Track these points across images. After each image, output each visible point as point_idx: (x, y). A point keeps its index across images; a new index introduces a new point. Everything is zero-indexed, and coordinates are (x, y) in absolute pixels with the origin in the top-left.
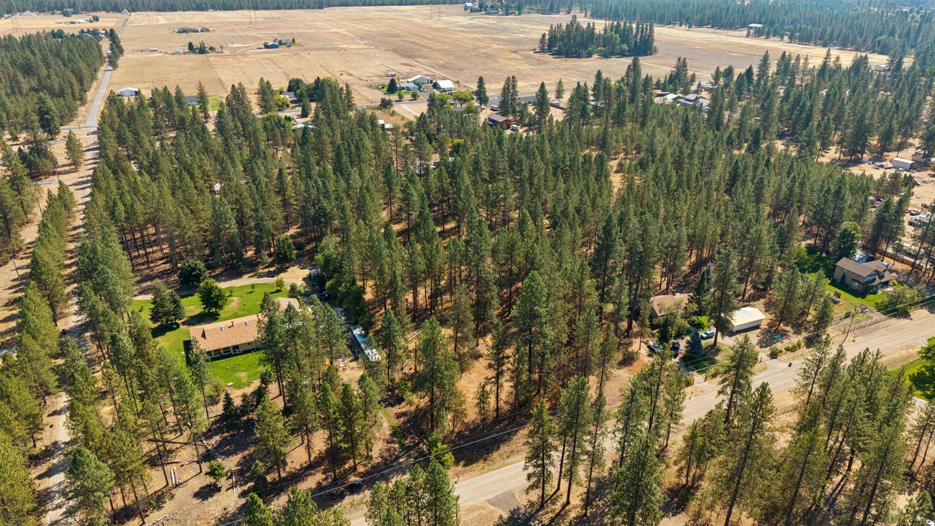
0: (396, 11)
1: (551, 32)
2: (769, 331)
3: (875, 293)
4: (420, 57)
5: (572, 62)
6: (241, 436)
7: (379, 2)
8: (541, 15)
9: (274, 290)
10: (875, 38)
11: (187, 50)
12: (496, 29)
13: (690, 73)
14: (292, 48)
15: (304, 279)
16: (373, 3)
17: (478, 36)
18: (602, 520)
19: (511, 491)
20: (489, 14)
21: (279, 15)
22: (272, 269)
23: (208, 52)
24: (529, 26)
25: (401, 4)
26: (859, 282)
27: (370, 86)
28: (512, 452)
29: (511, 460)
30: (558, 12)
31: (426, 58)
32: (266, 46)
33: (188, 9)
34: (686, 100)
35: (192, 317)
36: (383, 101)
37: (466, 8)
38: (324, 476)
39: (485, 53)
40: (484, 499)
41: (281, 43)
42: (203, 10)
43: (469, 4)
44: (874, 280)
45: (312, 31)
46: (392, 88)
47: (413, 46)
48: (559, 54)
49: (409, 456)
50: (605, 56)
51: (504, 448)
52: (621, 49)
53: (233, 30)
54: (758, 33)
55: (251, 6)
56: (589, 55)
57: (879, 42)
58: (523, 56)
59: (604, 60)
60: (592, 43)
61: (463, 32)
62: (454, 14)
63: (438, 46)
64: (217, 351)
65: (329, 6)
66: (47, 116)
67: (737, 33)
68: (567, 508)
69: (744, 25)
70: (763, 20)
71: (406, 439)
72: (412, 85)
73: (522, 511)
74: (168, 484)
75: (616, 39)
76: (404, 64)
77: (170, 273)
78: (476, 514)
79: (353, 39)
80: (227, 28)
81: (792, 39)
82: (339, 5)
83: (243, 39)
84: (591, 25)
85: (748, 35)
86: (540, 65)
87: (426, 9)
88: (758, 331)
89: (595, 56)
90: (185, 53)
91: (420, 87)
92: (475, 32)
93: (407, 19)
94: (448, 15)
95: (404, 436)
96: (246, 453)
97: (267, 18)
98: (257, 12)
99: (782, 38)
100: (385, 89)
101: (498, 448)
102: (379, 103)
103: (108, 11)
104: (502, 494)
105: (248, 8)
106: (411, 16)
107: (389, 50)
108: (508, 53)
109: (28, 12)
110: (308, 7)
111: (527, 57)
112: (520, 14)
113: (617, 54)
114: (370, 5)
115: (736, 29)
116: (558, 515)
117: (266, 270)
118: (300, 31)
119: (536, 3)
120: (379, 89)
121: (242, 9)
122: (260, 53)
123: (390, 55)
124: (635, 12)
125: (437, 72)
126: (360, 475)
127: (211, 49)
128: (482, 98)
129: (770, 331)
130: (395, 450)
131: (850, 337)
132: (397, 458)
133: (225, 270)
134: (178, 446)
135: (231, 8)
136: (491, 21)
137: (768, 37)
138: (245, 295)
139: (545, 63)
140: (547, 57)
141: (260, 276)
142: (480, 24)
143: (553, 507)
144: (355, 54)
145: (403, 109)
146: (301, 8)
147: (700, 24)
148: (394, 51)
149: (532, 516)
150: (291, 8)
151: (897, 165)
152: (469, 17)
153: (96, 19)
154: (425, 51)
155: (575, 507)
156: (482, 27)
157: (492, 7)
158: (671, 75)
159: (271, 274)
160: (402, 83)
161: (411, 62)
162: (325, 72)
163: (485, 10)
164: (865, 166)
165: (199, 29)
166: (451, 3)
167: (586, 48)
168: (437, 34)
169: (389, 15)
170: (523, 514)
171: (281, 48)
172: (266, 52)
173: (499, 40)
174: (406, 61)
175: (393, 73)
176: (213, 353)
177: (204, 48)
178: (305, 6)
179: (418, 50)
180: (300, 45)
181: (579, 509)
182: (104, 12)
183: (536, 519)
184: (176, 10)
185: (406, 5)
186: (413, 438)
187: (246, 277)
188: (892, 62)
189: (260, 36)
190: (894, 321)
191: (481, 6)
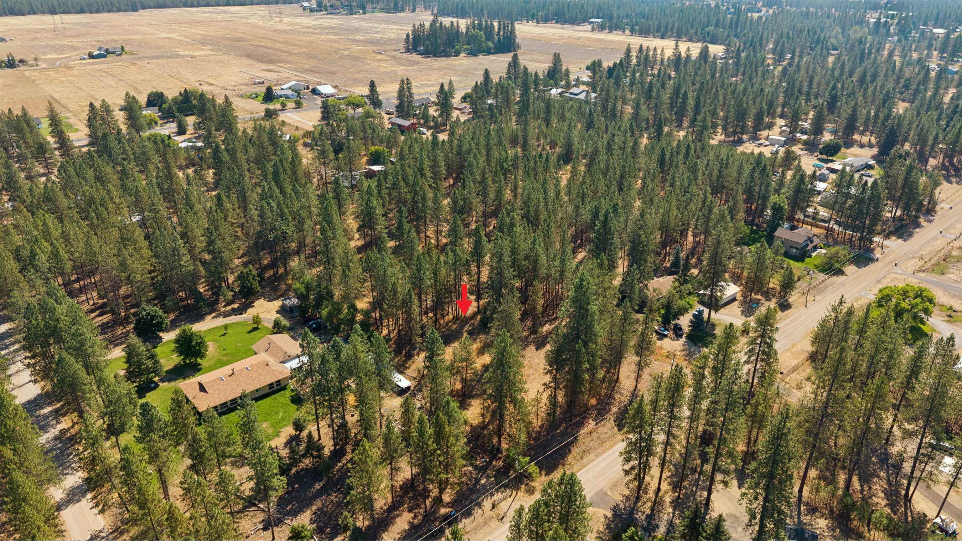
0: (226, 12)
1: (414, 31)
2: (745, 302)
3: (810, 256)
4: (281, 62)
5: (442, 62)
6: (298, 491)
7: (202, 3)
8: (386, 14)
9: (250, 328)
10: (703, 29)
12: (347, 30)
13: (564, 68)
14: (124, 57)
15: (278, 312)
16: (195, 3)
17: (332, 37)
18: (695, 499)
19: (602, 490)
20: (332, 14)
21: (86, 20)
22: (236, 306)
23: (19, 66)
24: (382, 26)
25: (228, 4)
26: (797, 249)
27: (241, 96)
28: (584, 452)
29: (585, 460)
30: (403, 11)
31: (288, 62)
32: (91, 56)
34: (571, 94)
35: (168, 372)
36: (267, 111)
37: (304, 8)
38: (412, 515)
39: (349, 55)
41: (108, 52)
43: (306, 4)
44: (807, 245)
45: (137, 37)
46: (269, 96)
47: (266, 50)
48: (426, 53)
49: (488, 477)
50: (472, 53)
51: (575, 450)
52: (487, 46)
53: (35, 39)
54: (601, 28)
56: (457, 54)
57: (708, 33)
58: (390, 56)
59: (473, 59)
60: (459, 42)
61: (312, 33)
62: (293, 15)
63: (295, 50)
64: (224, 405)
65: (144, 8)
67: (581, 28)
68: (660, 494)
69: (585, 20)
70: (601, 15)
71: (476, 460)
72: (289, 92)
73: (622, 506)
75: (481, 36)
76: (267, 70)
77: (113, 326)
79: (192, 44)
80: (27, 36)
81: (633, 32)
83: (58, 49)
84: (455, 24)
85: (593, 30)
86: (413, 65)
87: (262, 10)
88: (736, 303)
89: (463, 55)
91: (299, 94)
92: (328, 34)
93: (243, 20)
94: (288, 16)
95: (472, 457)
96: (314, 508)
97: (73, 24)
98: (56, 17)
99: (624, 32)
100: (260, 98)
101: (570, 451)
102: (263, 114)
104: (595, 494)
105: (43, 13)
106: (246, 18)
107: (240, 55)
108: (373, 55)
110: (119, 10)
111: (395, 58)
112: (364, 13)
113: (483, 52)
114: (192, 6)
115: (579, 24)
116: (655, 502)
117: (229, 308)
118: (123, 37)
119: (378, 2)
120: (253, 98)
121: (35, 13)
122: (86, 64)
123: (245, 61)
124: (482, 9)
125: (309, 77)
126: (448, 505)
127: (21, 61)
128: (376, 102)
130: (470, 472)
131: (810, 298)
132: (478, 481)
133: (181, 314)
136: (338, 22)
137: (610, 31)
138: (219, 338)
139: (417, 63)
140: (414, 57)
141: (226, 315)
142: (328, 25)
143: (648, 496)
144: (203, 61)
145: (290, 118)
146: (110, 11)
147: (546, 20)
148: (249, 56)
149: (633, 509)
150: (98, 11)
151: (773, 142)
152: (312, 18)
154: (283, 56)
155: (666, 492)
156: (331, 28)
157: (332, 6)
158: (549, 71)
159: (239, 311)
160: (277, 91)
161: (274, 68)
162: (180, 83)
163: (326, 10)
164: (747, 145)
166: (285, 3)
167: (453, 48)
168: (287, 36)
170: (625, 509)
171: (110, 58)
172: (94, 63)
173: (357, 41)
174: (268, 67)
175: (261, 80)
176: (219, 408)
177: (13, 60)
178: (114, 9)
179: (274, 54)
180: (133, 53)
181: (670, 493)
183: (638, 511)
185: (234, 5)
186: (483, 457)
187: (209, 317)
188: (727, 50)
189: (76, 45)
190: (834, 279)
191: (319, 5)
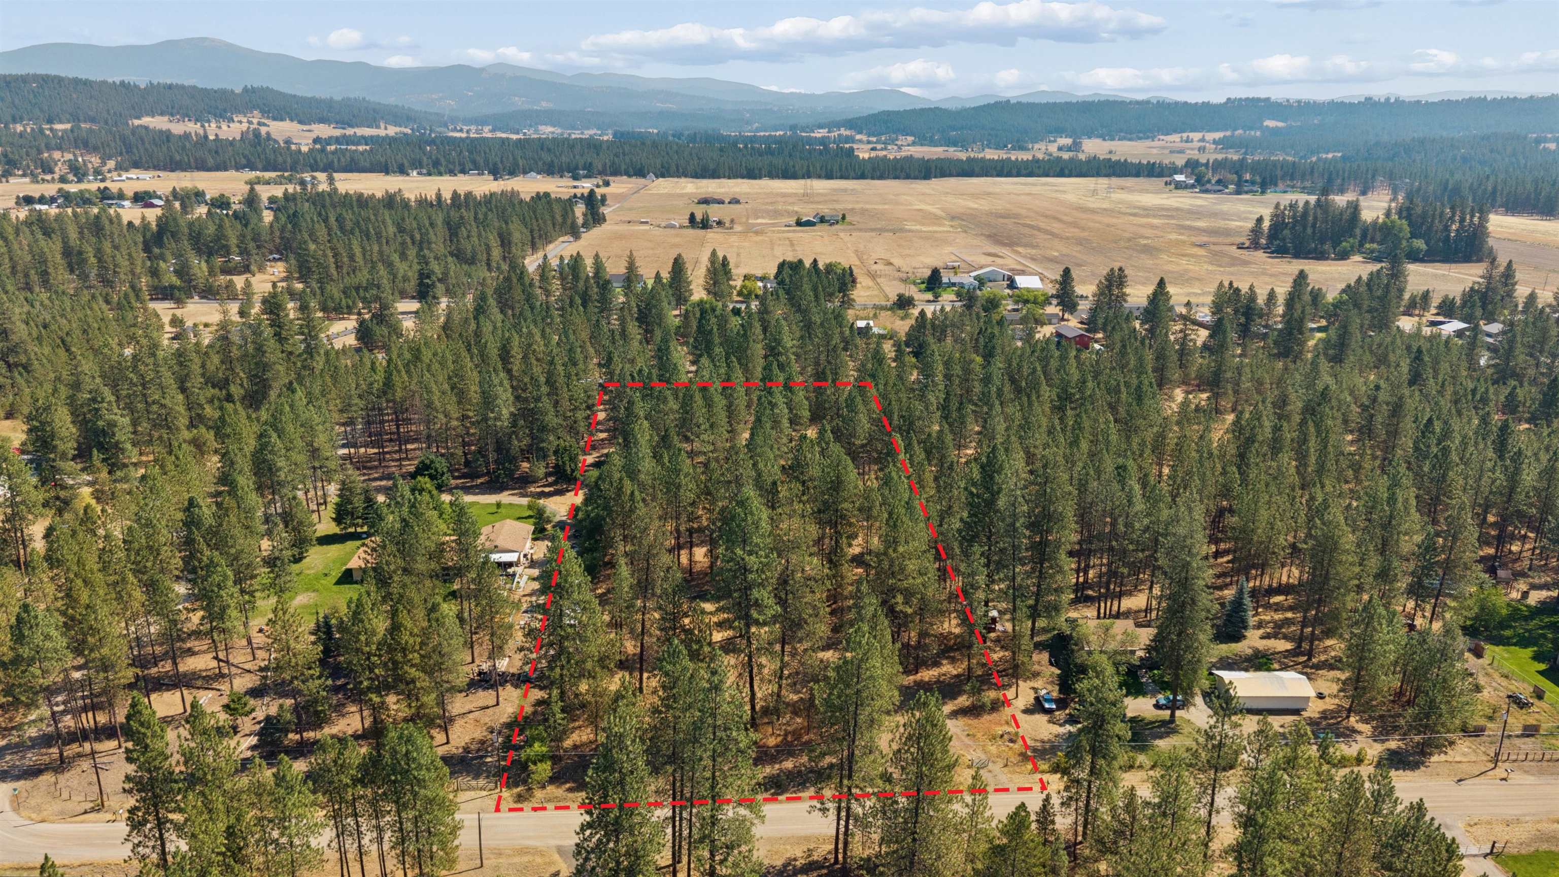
0: (1045, 184)
1: (1274, 216)
2: (1315, 724)
4: (1024, 245)
8: (1305, 196)
11: (686, 223)
14: (834, 226)
15: (570, 509)
17: (1156, 221)
20: (1203, 192)
21: (855, 187)
22: (547, 490)
23: (712, 227)
30: (1342, 192)
31: (1035, 247)
32: (799, 223)
33: (736, 177)
36: (900, 297)
37: (1168, 183)
40: (554, 842)
41: (822, 220)
42: (754, 178)
43: (1180, 178)
45: (887, 207)
46: (933, 282)
47: (1028, 231)
48: (1281, 251)
50: (1378, 258)
53: (772, 203)
55: (823, 174)
56: (1343, 256)
58: (1210, 252)
59: (1371, 265)
60: (1353, 237)
62: (1141, 191)
63: (1071, 232)
65: (943, 175)
66: (427, 281)
72: (970, 281)
74: (185, 711)
75: (1401, 230)
76: (989, 254)
78: (525, 859)
80: (768, 200)
82: (959, 175)
83: (776, 214)
86: (1233, 265)
89: (1356, 258)
90: (681, 227)
91: (982, 284)
93: (1054, 195)
97: (835, 190)
100: (924, 285)
103: (630, 176)
106: (1064, 192)
109: (533, 174)
112: (1264, 193)
117: (539, 490)
118: (864, 206)
120: (916, 284)
122: (781, 231)
127: (719, 224)
128: (1067, 302)
129: (1318, 724)
133: (487, 482)
134: (240, 671)
135: (794, 177)
136: (1199, 202)
138: (484, 515)
139: (1245, 263)
140: (1258, 255)
144: (923, 238)
150: (881, 178)
152: (1166, 196)
153: (607, 184)
154: (1041, 238)
157: (1219, 183)
159: (537, 495)
160: (955, 278)
161: (1003, 251)
163: (1201, 187)
165: (727, 201)
167: (1339, 245)
169: (1027, 189)
171: (817, 226)
172: (791, 231)
174: (995, 250)
177: (708, 220)
178: (903, 174)
179: (1032, 236)
180: (851, 224)
182: (625, 177)
184: (719, 177)
187: (505, 493)
189: (800, 210)
191: (1200, 181)
